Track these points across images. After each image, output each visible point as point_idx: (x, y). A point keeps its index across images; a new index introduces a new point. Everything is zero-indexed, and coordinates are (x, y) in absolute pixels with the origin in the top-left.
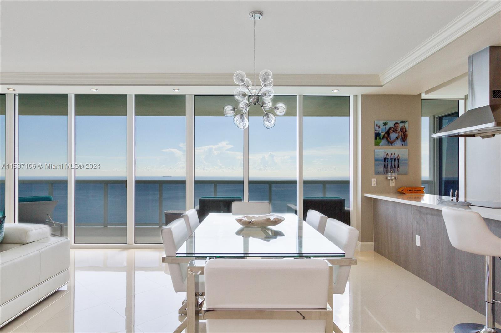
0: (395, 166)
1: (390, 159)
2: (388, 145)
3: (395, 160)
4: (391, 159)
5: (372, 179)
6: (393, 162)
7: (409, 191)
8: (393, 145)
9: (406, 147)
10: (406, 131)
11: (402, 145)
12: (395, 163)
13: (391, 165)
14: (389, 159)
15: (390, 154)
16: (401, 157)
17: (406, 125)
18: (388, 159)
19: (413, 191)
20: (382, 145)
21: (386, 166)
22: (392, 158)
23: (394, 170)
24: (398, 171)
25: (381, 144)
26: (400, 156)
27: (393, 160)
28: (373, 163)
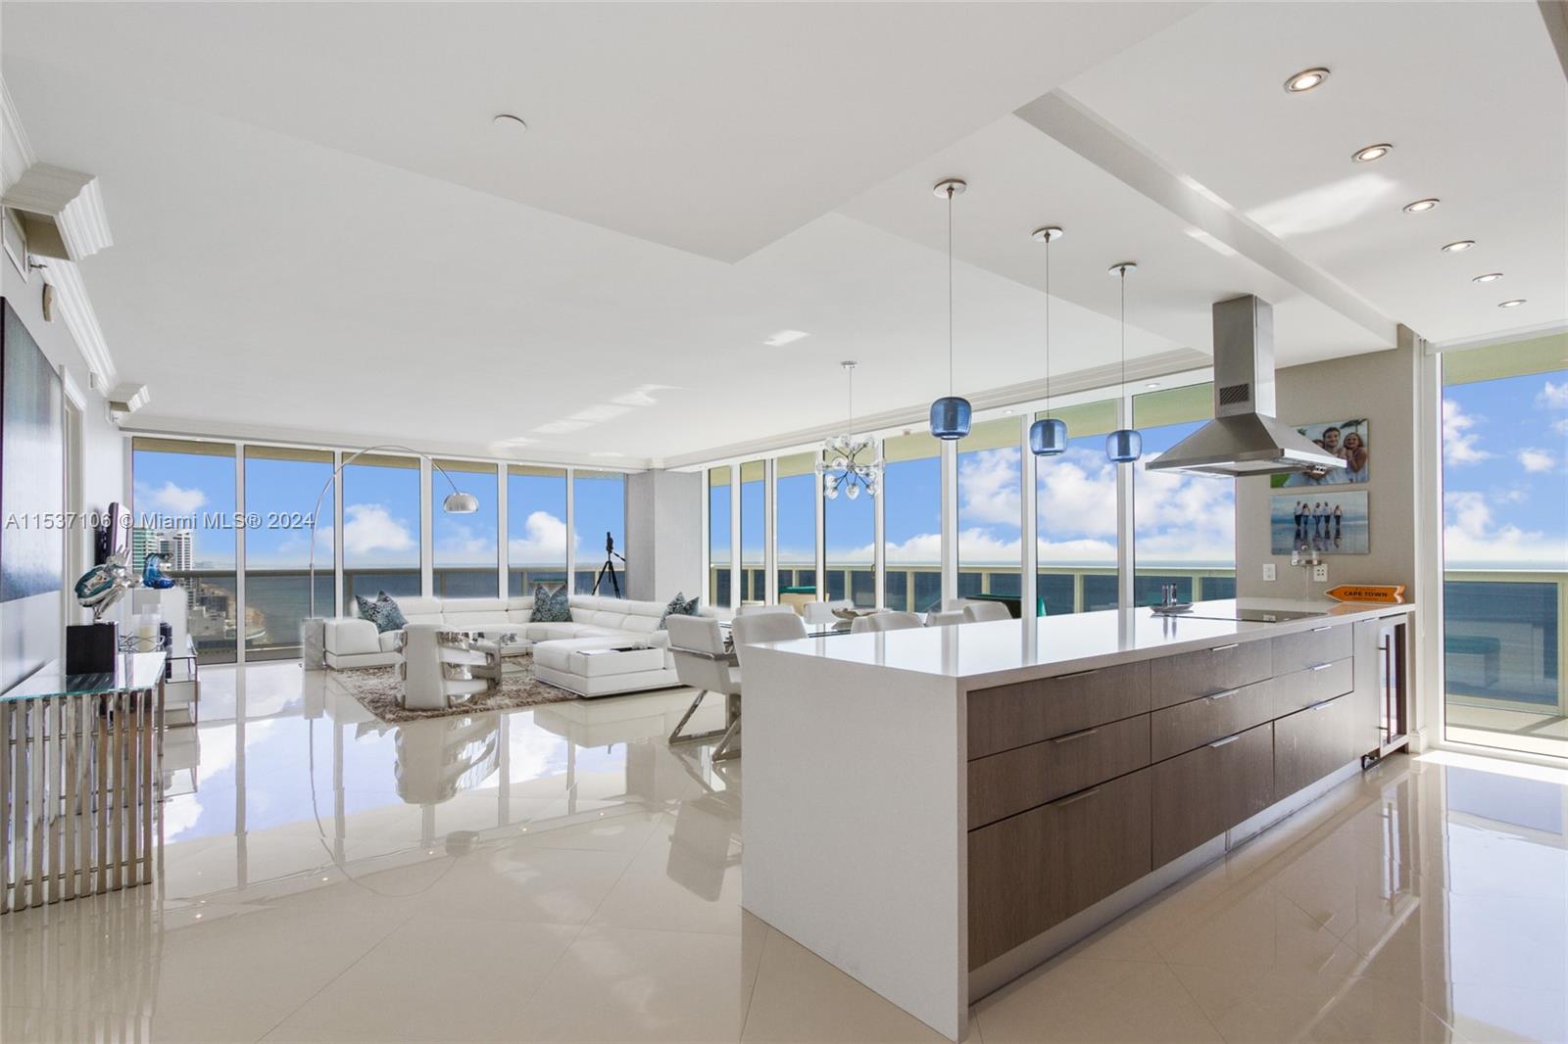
0: (1327, 533)
1: (1314, 516)
2: (1307, 484)
3: (1327, 518)
4: (1317, 519)
5: (1265, 566)
6: (1322, 524)
7: (1351, 593)
8: (1322, 482)
9: (1363, 484)
10: (1361, 445)
11: (1351, 480)
12: (1327, 527)
13: (1318, 532)
14: (1311, 517)
15: (1312, 506)
16: (1346, 510)
17: (1362, 430)
18: (1307, 516)
19: (1364, 594)
20: (1289, 486)
21: (1302, 536)
22: (1318, 513)
23: (1325, 544)
24: (1337, 546)
25: (1287, 483)
26: (1342, 508)
27: (1323, 519)
28: (1266, 528)
